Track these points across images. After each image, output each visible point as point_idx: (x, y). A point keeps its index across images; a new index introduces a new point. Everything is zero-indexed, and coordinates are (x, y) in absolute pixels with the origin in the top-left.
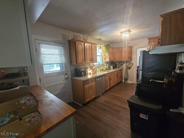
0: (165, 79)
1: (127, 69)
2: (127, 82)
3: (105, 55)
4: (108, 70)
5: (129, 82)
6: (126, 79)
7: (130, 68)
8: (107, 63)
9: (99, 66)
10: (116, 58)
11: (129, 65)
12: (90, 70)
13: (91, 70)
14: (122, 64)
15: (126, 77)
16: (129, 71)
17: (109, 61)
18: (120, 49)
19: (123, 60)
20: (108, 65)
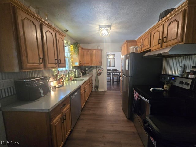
0: (165, 86)
1: (98, 75)
2: (98, 90)
3: (72, 57)
4: (78, 77)
5: (100, 90)
6: (97, 87)
7: (100, 74)
8: (75, 68)
9: (65, 73)
10: (86, 63)
11: (99, 71)
12: (53, 81)
13: (56, 82)
14: (92, 70)
15: (97, 85)
16: (99, 77)
17: (78, 66)
18: (90, 51)
19: (93, 65)
20: (77, 71)
